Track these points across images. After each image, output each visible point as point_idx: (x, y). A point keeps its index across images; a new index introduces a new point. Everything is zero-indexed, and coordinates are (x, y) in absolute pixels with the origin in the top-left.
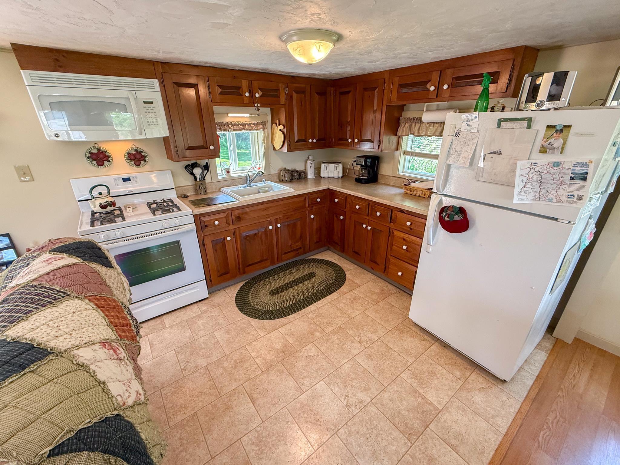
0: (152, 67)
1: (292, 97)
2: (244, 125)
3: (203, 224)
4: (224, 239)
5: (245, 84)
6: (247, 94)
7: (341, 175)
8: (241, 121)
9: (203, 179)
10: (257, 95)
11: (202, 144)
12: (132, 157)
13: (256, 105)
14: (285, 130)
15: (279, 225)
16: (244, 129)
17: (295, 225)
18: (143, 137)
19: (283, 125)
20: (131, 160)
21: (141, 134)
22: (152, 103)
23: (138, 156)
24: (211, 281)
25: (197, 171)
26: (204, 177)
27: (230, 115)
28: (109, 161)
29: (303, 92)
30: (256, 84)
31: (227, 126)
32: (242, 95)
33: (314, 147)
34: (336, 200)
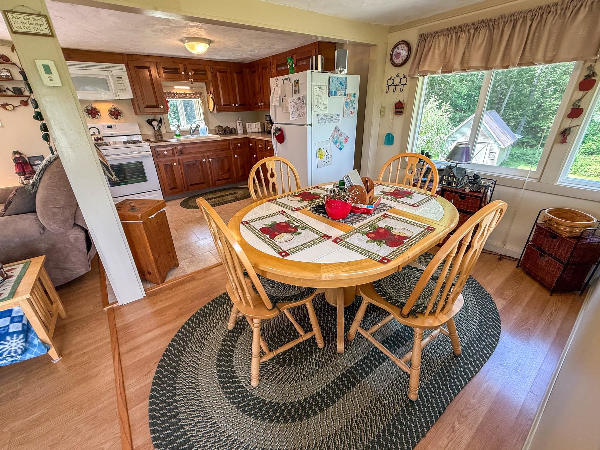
0: (121, 57)
1: (216, 75)
2: (186, 94)
3: (156, 153)
4: (172, 165)
5: (181, 66)
6: (183, 73)
7: (260, 131)
8: (183, 92)
9: (159, 129)
10: (190, 74)
11: (155, 104)
12: (113, 113)
13: (190, 80)
14: (214, 98)
15: (210, 160)
16: (186, 97)
17: (223, 161)
18: (117, 98)
19: (212, 94)
20: (112, 115)
21: (116, 96)
22: (121, 78)
23: (116, 113)
24: (165, 192)
25: (155, 123)
26: (160, 128)
27: (176, 87)
28: (99, 115)
29: (224, 72)
30: (189, 67)
31: (174, 95)
32: (180, 73)
33: (236, 109)
34: (251, 145)
